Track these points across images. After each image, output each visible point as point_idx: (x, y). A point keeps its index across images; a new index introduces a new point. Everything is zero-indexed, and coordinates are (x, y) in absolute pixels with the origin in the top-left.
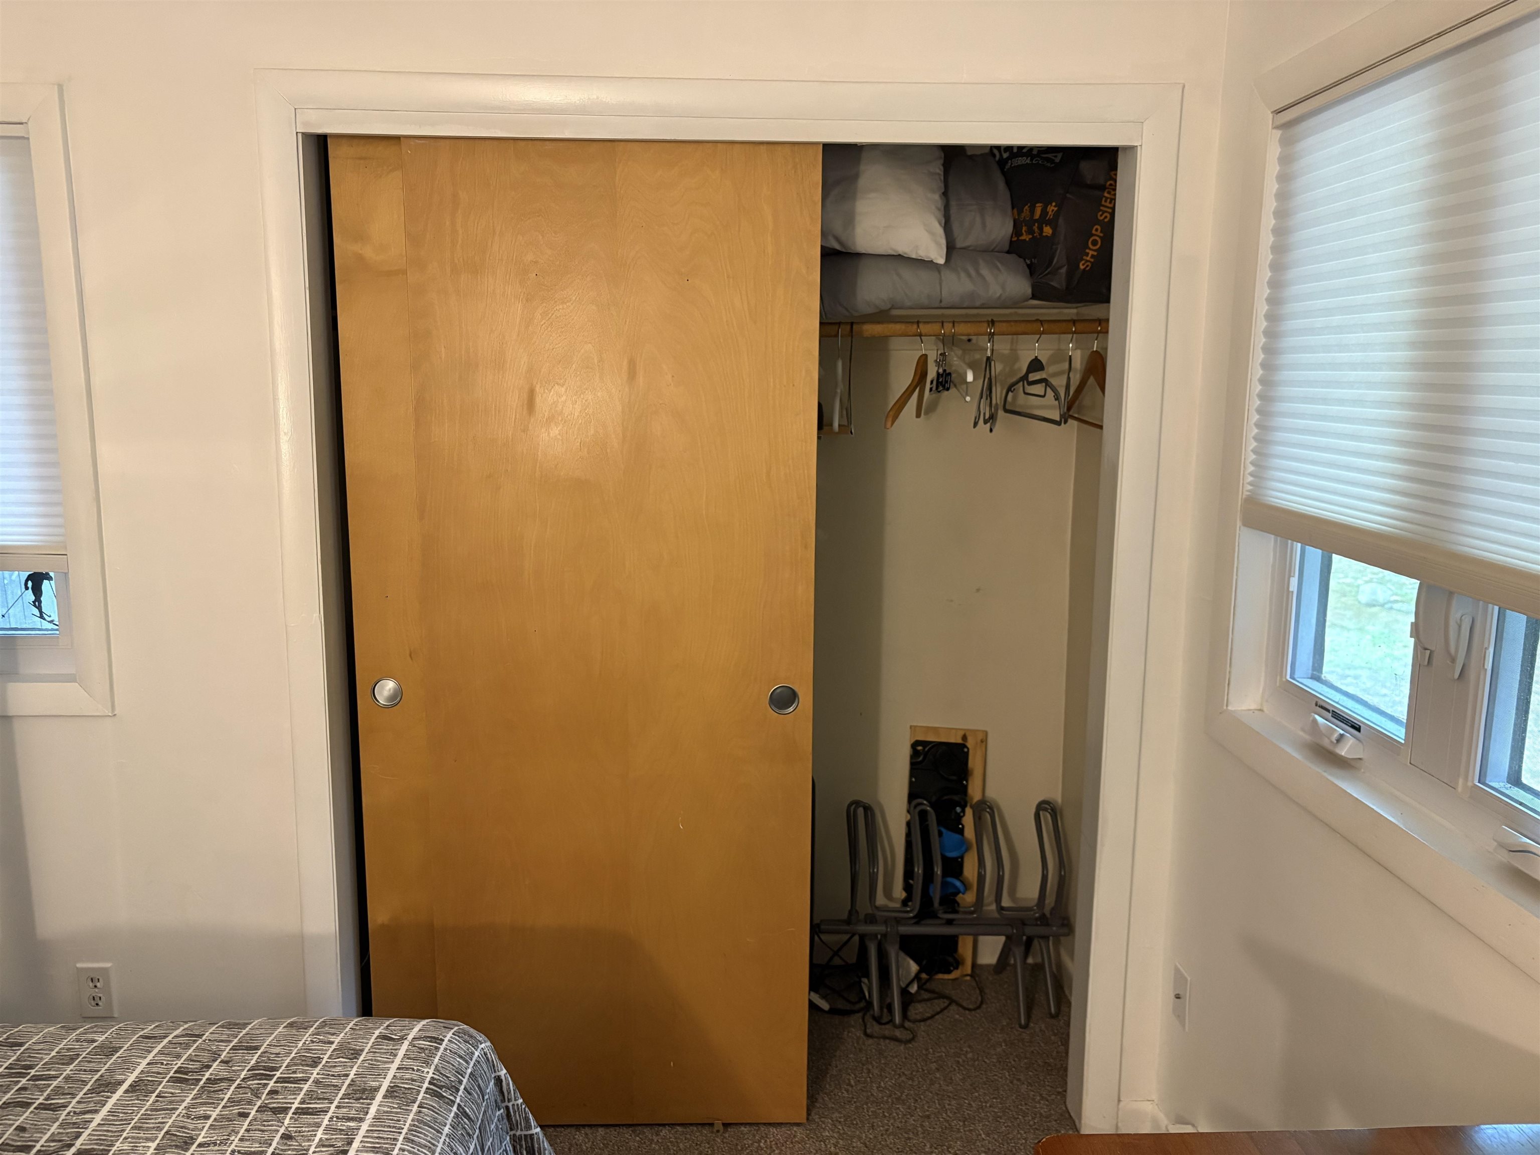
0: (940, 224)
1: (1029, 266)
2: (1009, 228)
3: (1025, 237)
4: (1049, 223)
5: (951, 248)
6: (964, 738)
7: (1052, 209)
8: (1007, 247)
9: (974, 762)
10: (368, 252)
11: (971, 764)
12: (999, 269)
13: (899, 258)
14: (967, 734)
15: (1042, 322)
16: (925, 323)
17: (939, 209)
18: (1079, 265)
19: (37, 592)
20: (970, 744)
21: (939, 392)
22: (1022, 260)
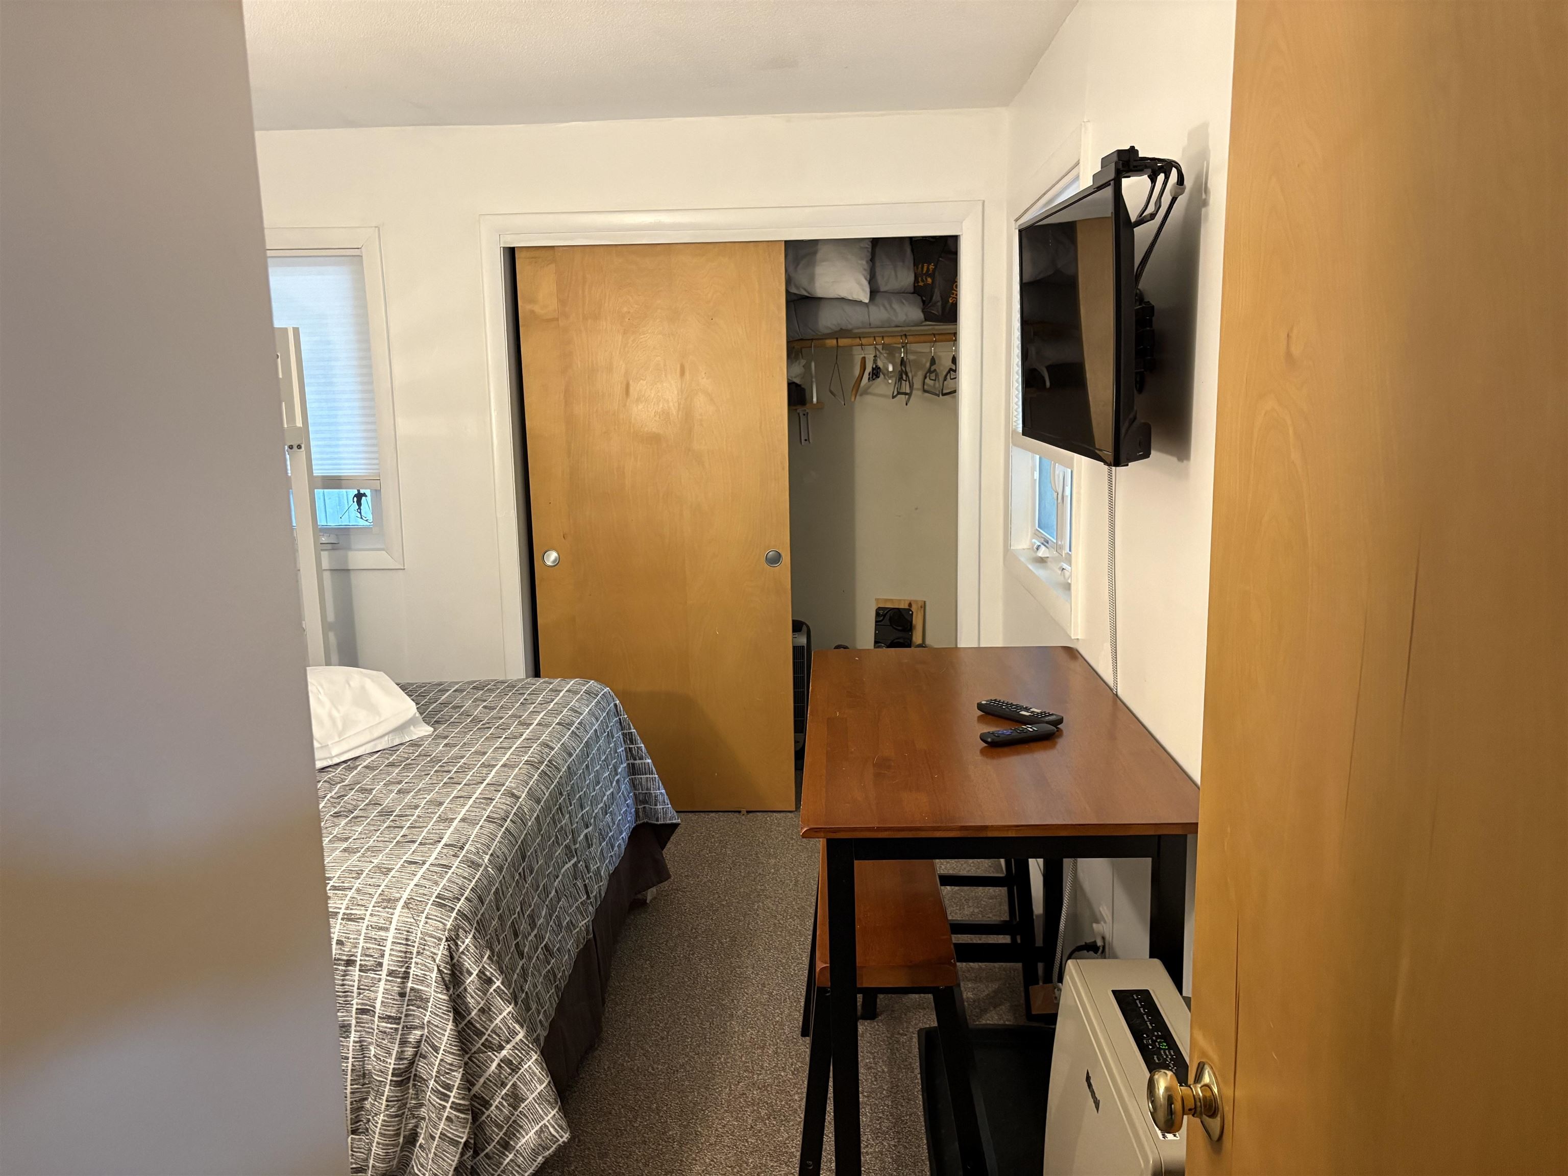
0: (866, 279)
1: (924, 302)
2: (912, 278)
3: (921, 284)
4: (929, 275)
5: (874, 293)
6: (910, 605)
7: (932, 267)
8: (912, 290)
9: (917, 621)
10: (537, 309)
11: (914, 622)
12: (903, 303)
13: (843, 299)
14: (912, 603)
15: (934, 335)
16: (864, 337)
17: (865, 270)
18: (948, 301)
19: (359, 503)
20: (914, 608)
21: (874, 379)
22: (920, 297)
